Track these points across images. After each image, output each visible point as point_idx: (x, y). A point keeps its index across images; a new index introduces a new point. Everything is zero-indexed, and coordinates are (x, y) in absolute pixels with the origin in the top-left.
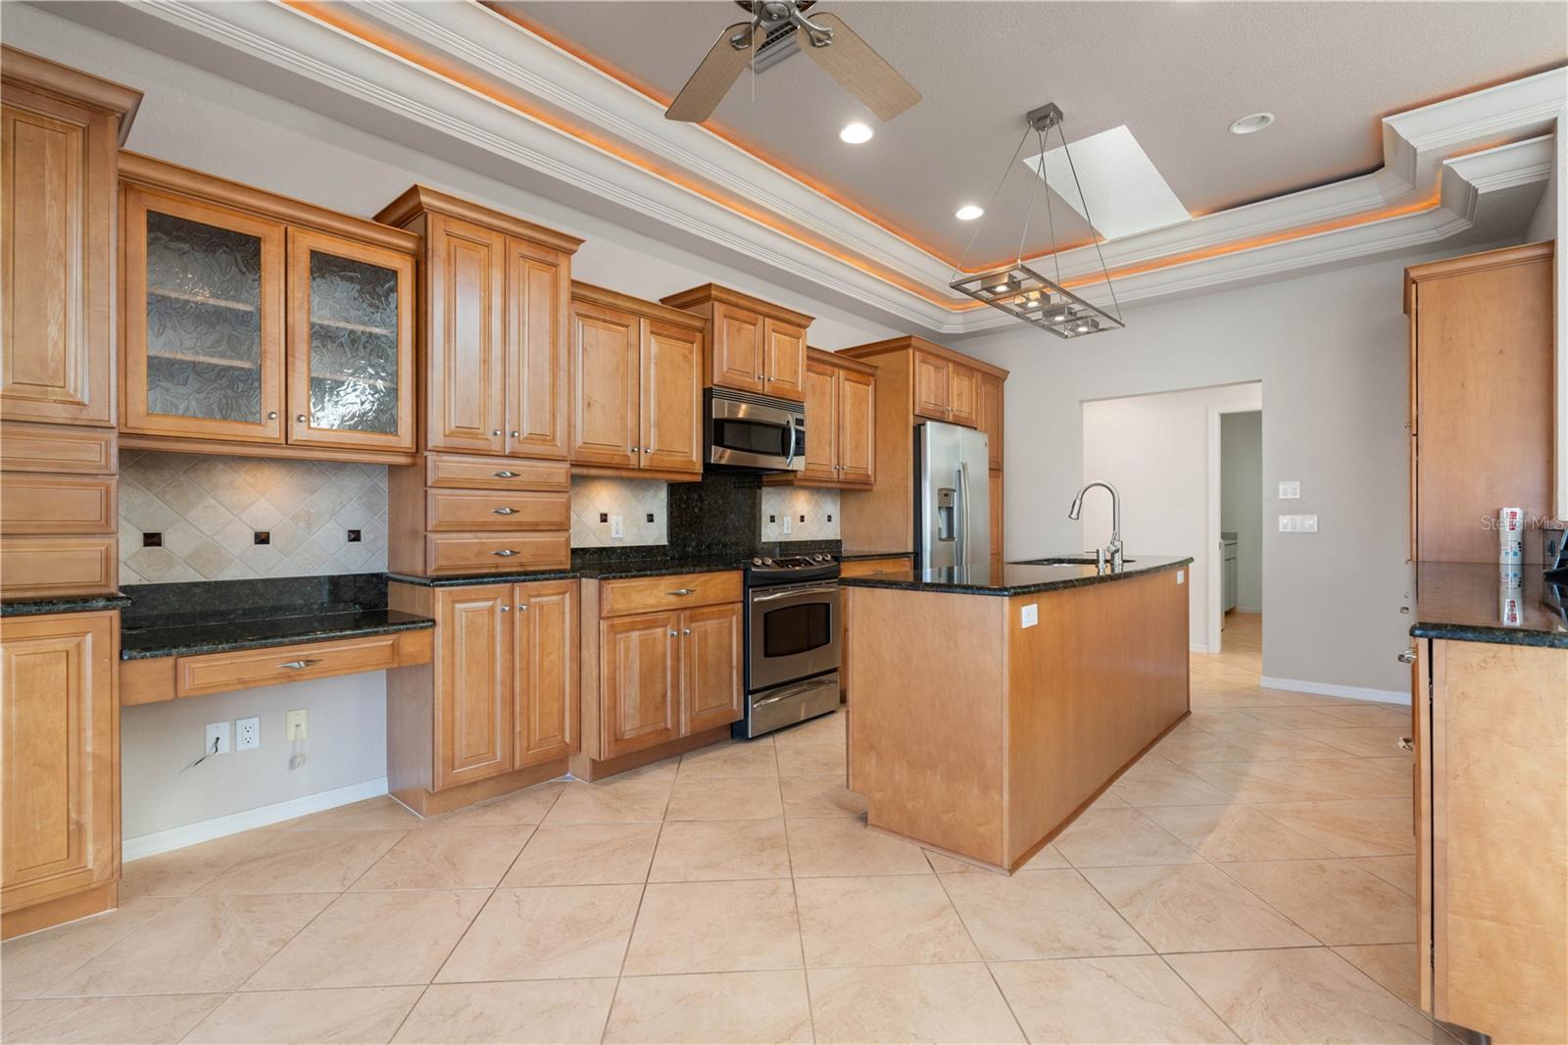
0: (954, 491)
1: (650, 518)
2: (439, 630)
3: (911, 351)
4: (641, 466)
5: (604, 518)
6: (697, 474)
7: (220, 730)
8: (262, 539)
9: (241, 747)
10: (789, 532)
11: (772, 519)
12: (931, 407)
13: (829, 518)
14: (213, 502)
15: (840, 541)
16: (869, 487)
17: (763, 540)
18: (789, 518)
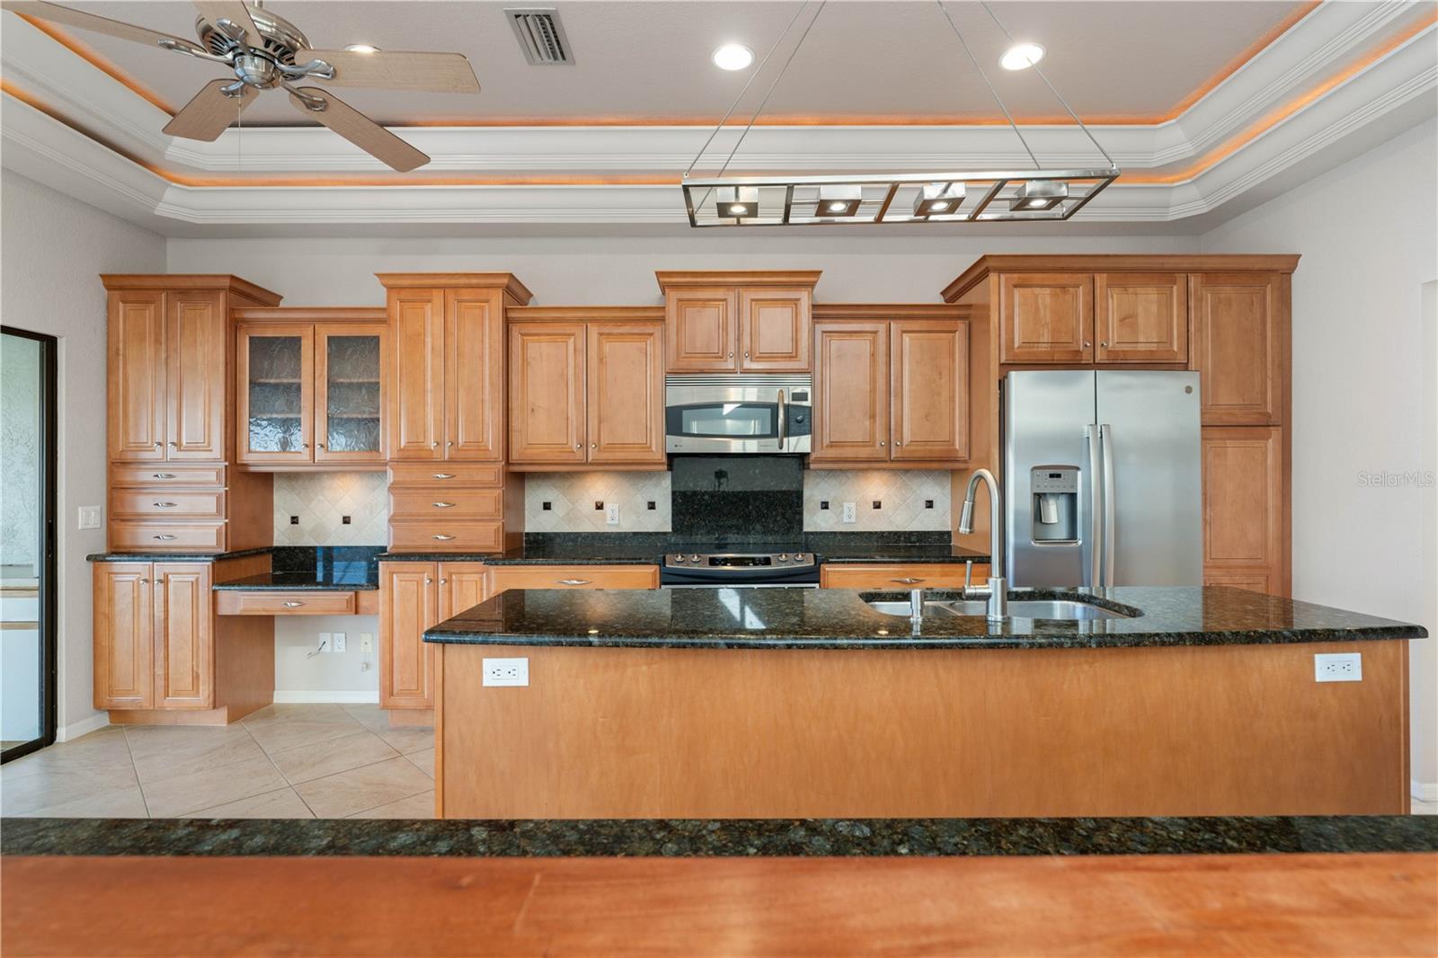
0: (1078, 469)
1: (652, 506)
2: (380, 591)
3: (993, 277)
4: (590, 459)
5: (600, 507)
6: (662, 464)
7: (324, 637)
8: (346, 520)
9: (336, 650)
10: (853, 520)
11: (825, 506)
12: (1043, 348)
13: (930, 504)
14: (321, 498)
15: (949, 533)
16: (962, 466)
17: (805, 530)
18: (853, 505)
